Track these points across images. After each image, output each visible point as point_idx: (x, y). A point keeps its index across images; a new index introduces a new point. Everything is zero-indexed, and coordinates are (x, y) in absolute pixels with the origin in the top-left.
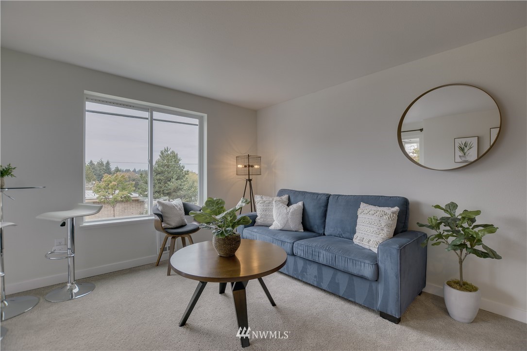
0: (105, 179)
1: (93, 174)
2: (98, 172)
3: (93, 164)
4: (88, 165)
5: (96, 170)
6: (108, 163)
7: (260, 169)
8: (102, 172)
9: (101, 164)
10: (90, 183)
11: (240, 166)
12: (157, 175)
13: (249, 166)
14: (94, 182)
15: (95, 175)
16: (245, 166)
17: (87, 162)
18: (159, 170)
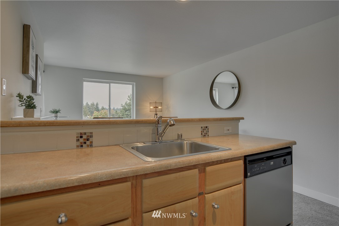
0: (94, 115)
1: (88, 111)
2: (91, 110)
3: (89, 105)
4: (85, 105)
5: (90, 109)
6: (97, 104)
7: (162, 109)
8: (94, 110)
9: (93, 105)
10: (87, 117)
11: (152, 107)
12: (126, 111)
13: (156, 107)
14: (88, 116)
15: (89, 112)
16: (154, 107)
17: (84, 104)
18: (127, 108)
